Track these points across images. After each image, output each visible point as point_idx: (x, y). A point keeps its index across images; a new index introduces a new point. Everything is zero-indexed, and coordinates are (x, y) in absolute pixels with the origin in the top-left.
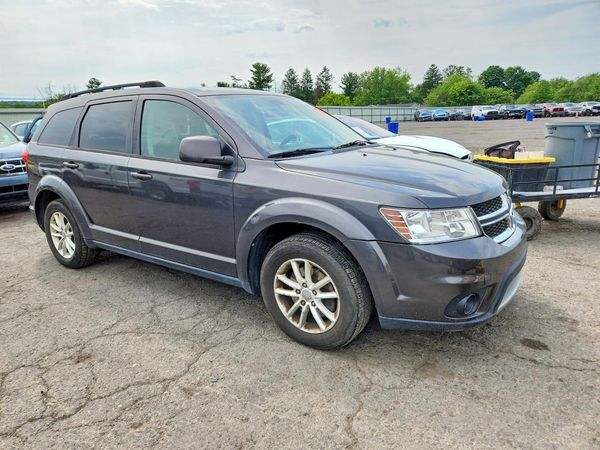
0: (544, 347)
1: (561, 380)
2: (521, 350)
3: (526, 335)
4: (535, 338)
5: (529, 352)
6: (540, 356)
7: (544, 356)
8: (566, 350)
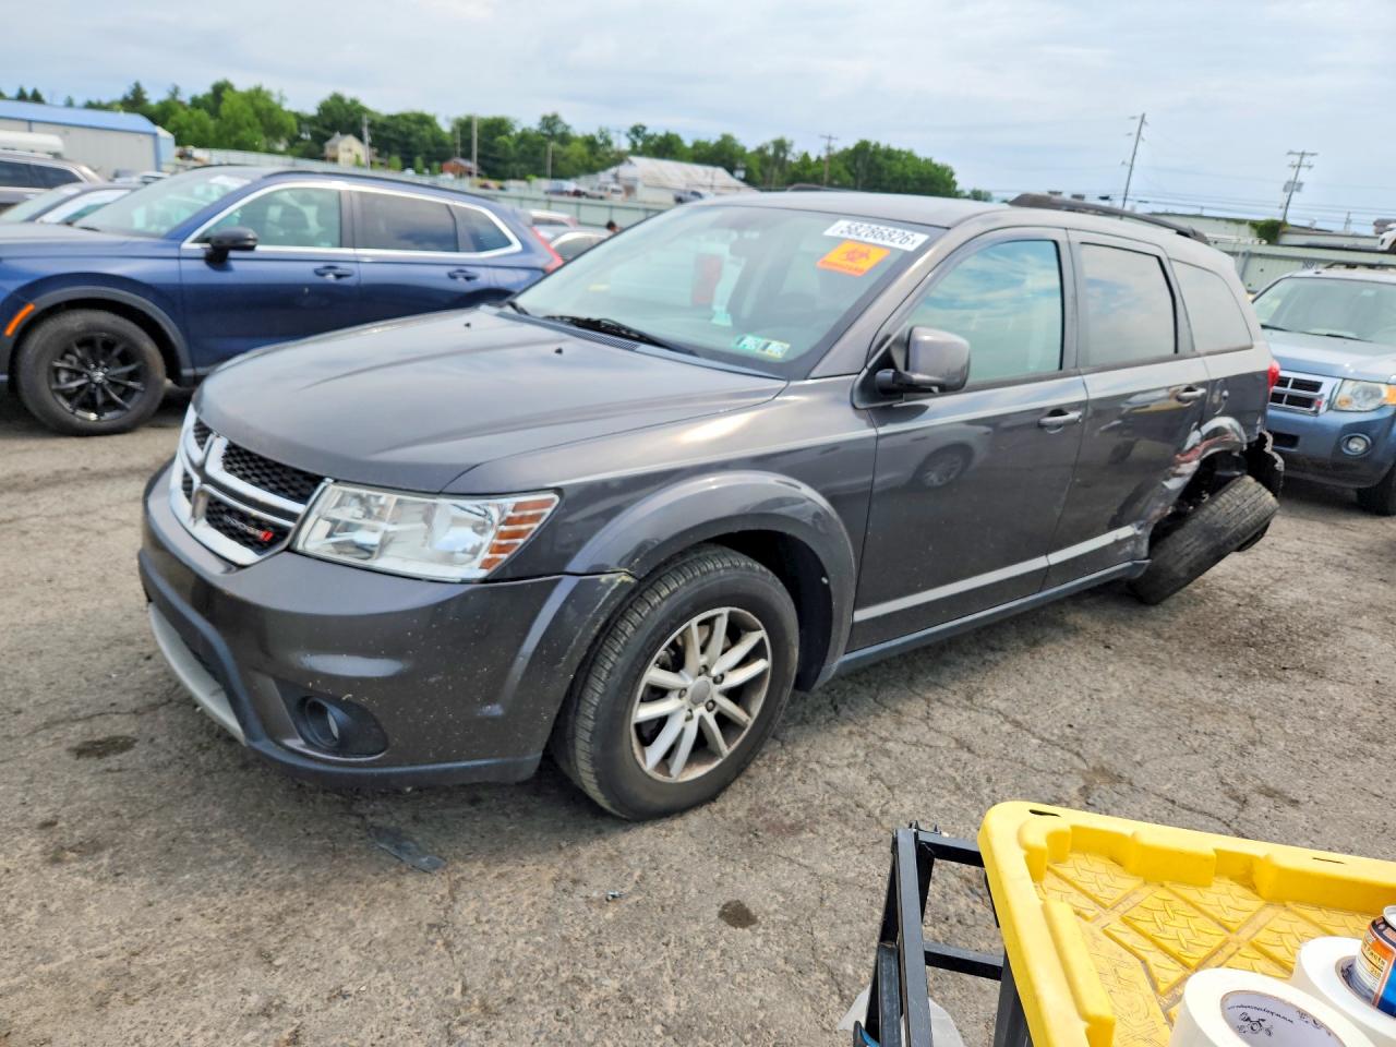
0: (83, 751)
1: (19, 712)
2: (122, 726)
3: (135, 758)
4: (113, 761)
5: (103, 730)
6: (76, 733)
7: (71, 737)
8: (37, 766)
